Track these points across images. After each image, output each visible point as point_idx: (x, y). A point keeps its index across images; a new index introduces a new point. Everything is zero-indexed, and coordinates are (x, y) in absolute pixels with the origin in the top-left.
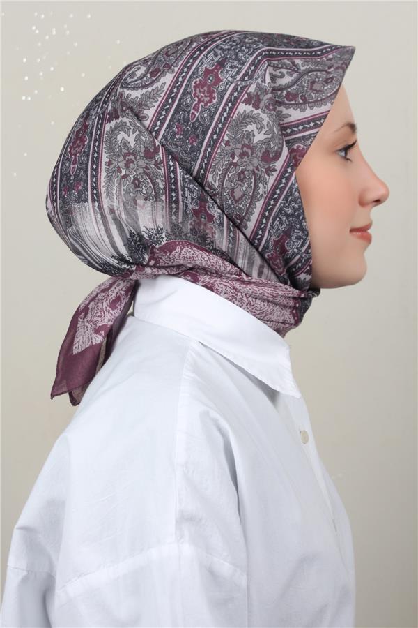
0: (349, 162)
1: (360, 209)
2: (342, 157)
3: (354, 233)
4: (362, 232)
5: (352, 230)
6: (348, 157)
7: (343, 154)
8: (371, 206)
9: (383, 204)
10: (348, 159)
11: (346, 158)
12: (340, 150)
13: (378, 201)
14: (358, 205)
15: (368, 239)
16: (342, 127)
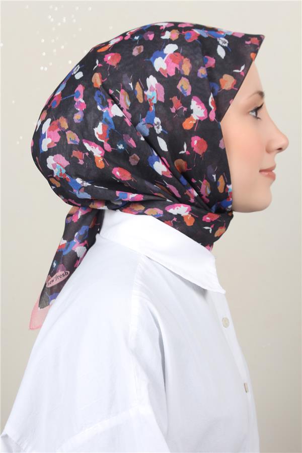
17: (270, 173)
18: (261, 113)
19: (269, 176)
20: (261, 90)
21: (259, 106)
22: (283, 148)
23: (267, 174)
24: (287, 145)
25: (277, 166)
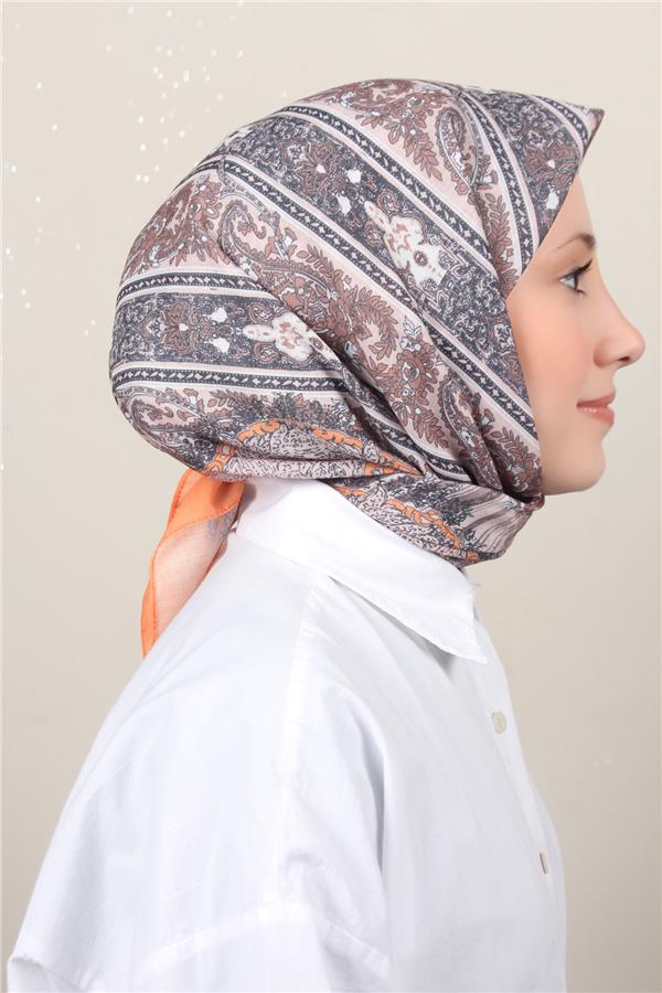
0: (581, 294)
1: (595, 370)
2: (569, 287)
3: (586, 409)
4: (599, 407)
5: (581, 405)
6: (579, 288)
7: (571, 282)
8: (614, 366)
9: (635, 364)
10: (579, 291)
11: (577, 291)
12: (566, 277)
13: (626, 360)
14: (593, 365)
15: (609, 419)
16: (570, 241)
17: (601, 410)
18: (586, 281)
19: (597, 416)
20: (588, 232)
21: (583, 265)
22: (632, 358)
23: (595, 411)
24: (640, 353)
25: (617, 395)
